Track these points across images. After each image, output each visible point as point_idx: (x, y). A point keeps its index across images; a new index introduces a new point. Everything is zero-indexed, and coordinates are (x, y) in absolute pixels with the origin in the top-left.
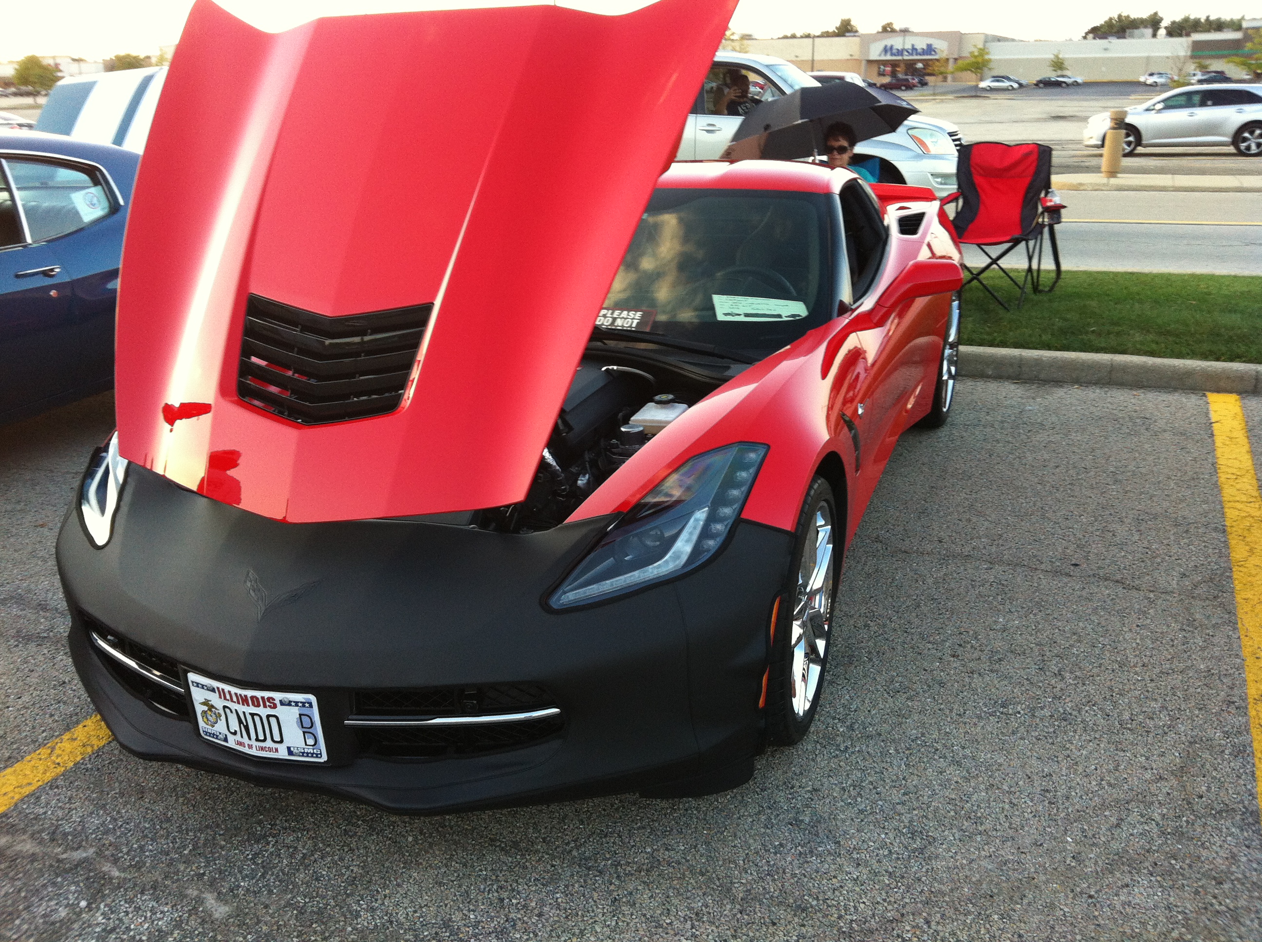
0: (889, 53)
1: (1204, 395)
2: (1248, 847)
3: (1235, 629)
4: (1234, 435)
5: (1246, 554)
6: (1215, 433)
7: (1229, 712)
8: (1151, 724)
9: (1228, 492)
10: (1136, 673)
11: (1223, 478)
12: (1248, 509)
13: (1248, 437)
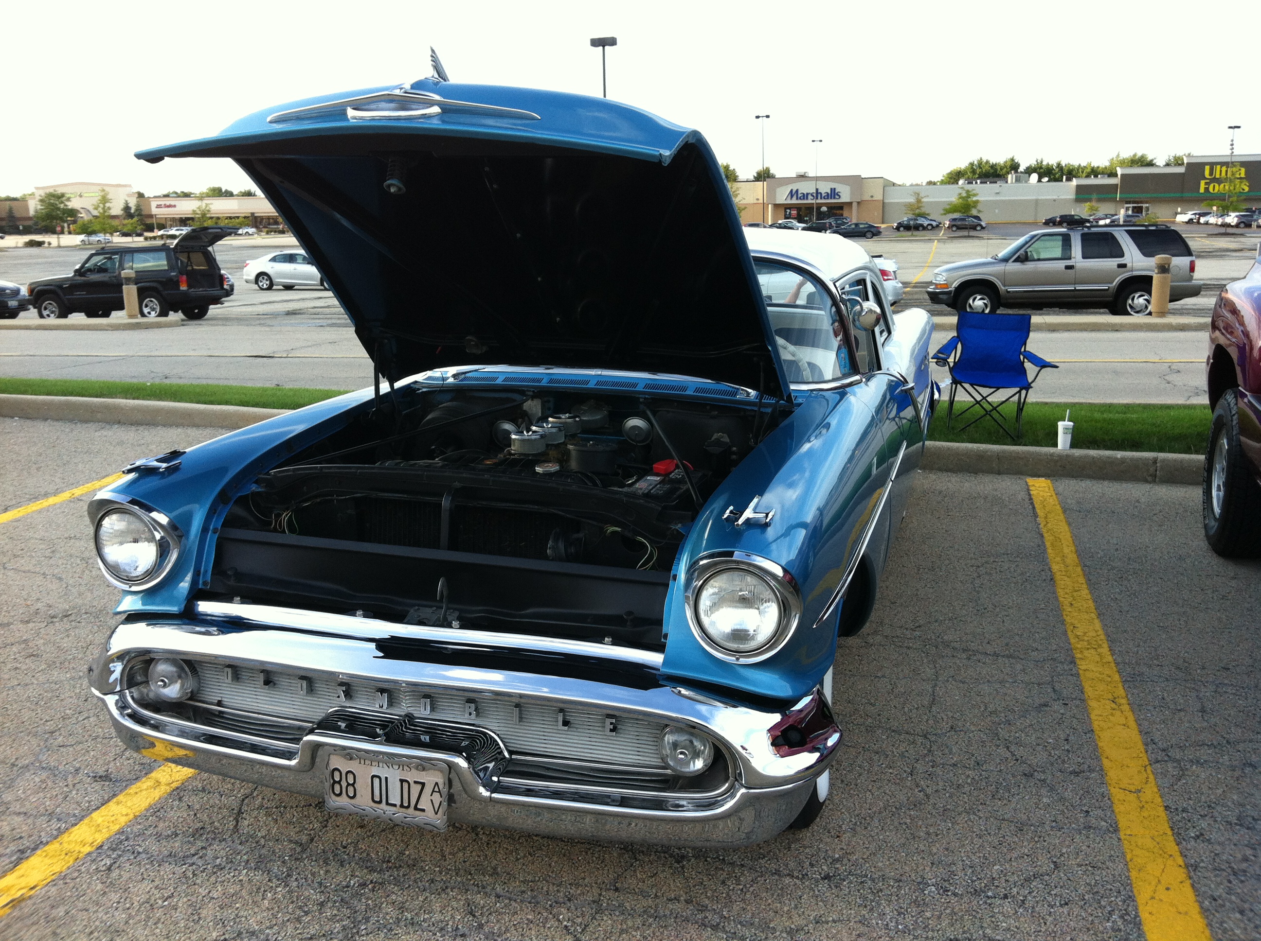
0: (795, 197)
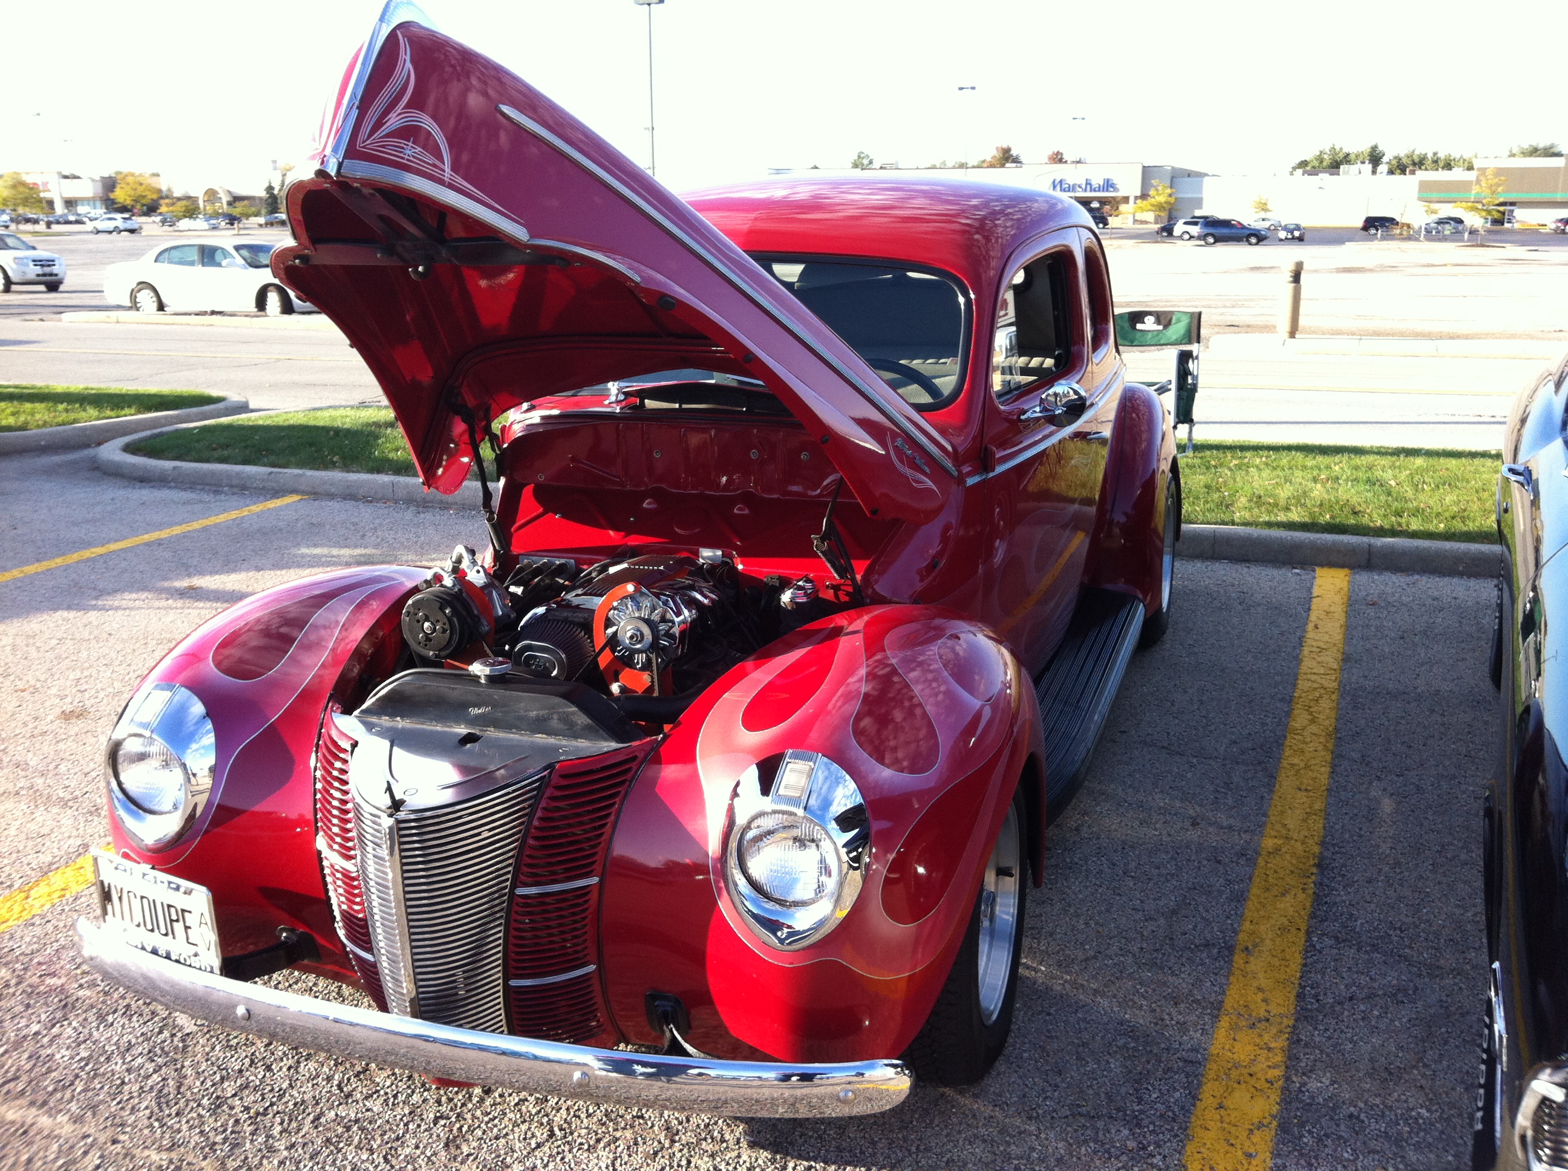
1: (1314, 571)
2: (1216, 974)
3: (1271, 791)
4: (1333, 609)
5: (1306, 722)
6: (1313, 607)
7: (1237, 863)
8: (1155, 872)
9: (1307, 664)
10: (1156, 830)
11: (1306, 651)
12: (1323, 681)
13: (1346, 612)
